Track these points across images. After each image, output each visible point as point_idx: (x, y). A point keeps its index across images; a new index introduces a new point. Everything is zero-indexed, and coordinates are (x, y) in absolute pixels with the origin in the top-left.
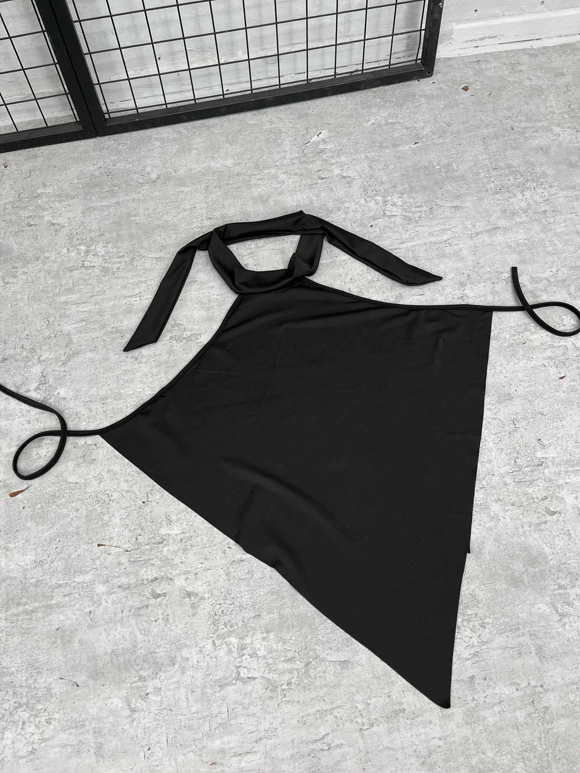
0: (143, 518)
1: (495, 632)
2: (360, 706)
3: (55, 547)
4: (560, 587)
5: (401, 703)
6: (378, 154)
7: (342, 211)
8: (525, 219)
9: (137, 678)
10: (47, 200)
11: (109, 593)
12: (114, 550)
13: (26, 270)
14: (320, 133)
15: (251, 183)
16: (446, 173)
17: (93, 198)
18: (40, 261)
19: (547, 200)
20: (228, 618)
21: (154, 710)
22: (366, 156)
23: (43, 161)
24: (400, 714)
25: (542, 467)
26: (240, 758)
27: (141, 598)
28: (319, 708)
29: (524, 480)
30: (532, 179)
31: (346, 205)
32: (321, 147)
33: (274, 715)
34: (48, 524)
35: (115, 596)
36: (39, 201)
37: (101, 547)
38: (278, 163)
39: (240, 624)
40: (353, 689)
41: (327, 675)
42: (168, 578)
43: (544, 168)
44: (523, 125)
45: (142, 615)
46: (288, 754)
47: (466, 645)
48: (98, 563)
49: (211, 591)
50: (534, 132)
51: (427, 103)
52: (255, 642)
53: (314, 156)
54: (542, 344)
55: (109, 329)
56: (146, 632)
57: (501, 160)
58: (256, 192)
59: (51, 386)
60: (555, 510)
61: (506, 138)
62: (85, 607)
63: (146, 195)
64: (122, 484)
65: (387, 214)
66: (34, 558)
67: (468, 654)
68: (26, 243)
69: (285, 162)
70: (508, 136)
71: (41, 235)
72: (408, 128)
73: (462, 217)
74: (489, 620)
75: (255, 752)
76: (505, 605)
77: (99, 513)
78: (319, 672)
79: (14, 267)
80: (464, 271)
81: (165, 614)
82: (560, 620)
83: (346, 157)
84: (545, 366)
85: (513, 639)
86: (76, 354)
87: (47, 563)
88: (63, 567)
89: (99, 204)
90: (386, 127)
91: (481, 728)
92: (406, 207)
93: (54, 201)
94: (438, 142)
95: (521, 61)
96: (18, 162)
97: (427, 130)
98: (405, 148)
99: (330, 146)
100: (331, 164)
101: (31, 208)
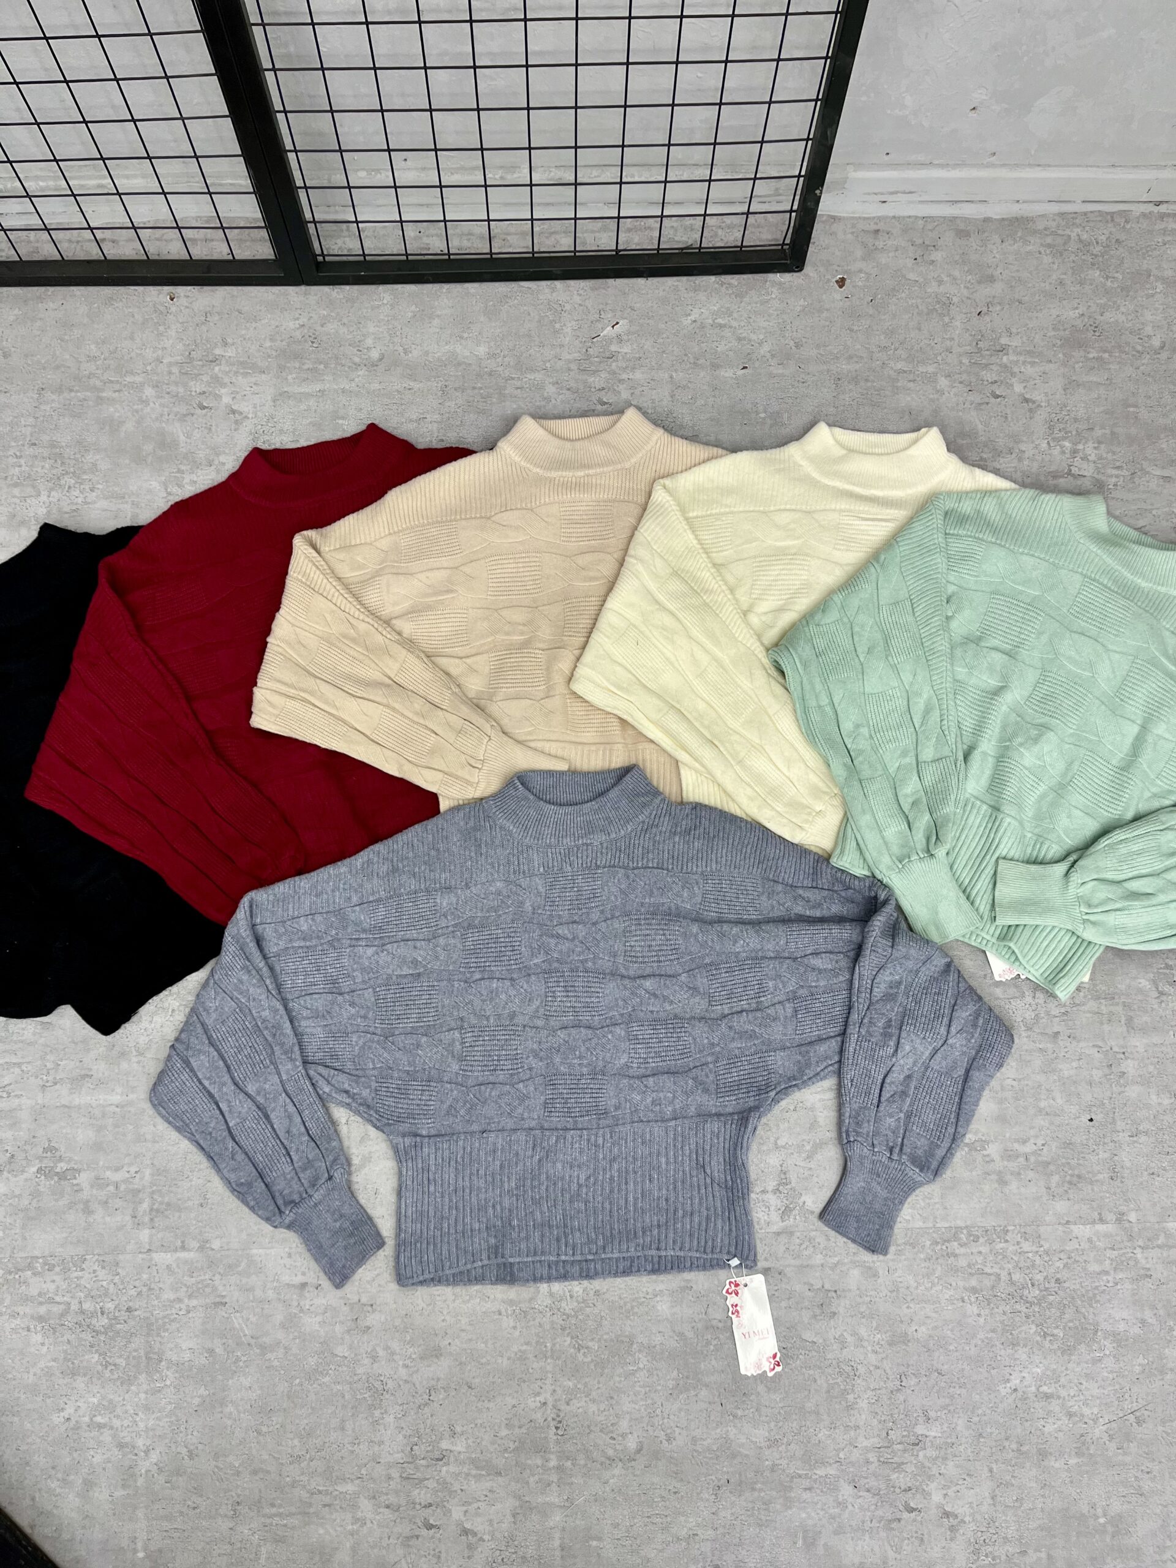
10: (227, 369)
14: (617, 323)
17: (290, 377)
23: (224, 299)
36: (217, 369)
38: (548, 365)
44: (900, 365)
50: (910, 381)
51: (779, 299)
53: (600, 362)
61: (869, 384)
68: (197, 434)
72: (739, 339)
90: (711, 331)
93: (236, 373)
94: (775, 372)
95: (940, 243)
96: (189, 294)
97: (766, 348)
98: (727, 373)
99: (626, 349)
100: (620, 381)
101: (205, 378)
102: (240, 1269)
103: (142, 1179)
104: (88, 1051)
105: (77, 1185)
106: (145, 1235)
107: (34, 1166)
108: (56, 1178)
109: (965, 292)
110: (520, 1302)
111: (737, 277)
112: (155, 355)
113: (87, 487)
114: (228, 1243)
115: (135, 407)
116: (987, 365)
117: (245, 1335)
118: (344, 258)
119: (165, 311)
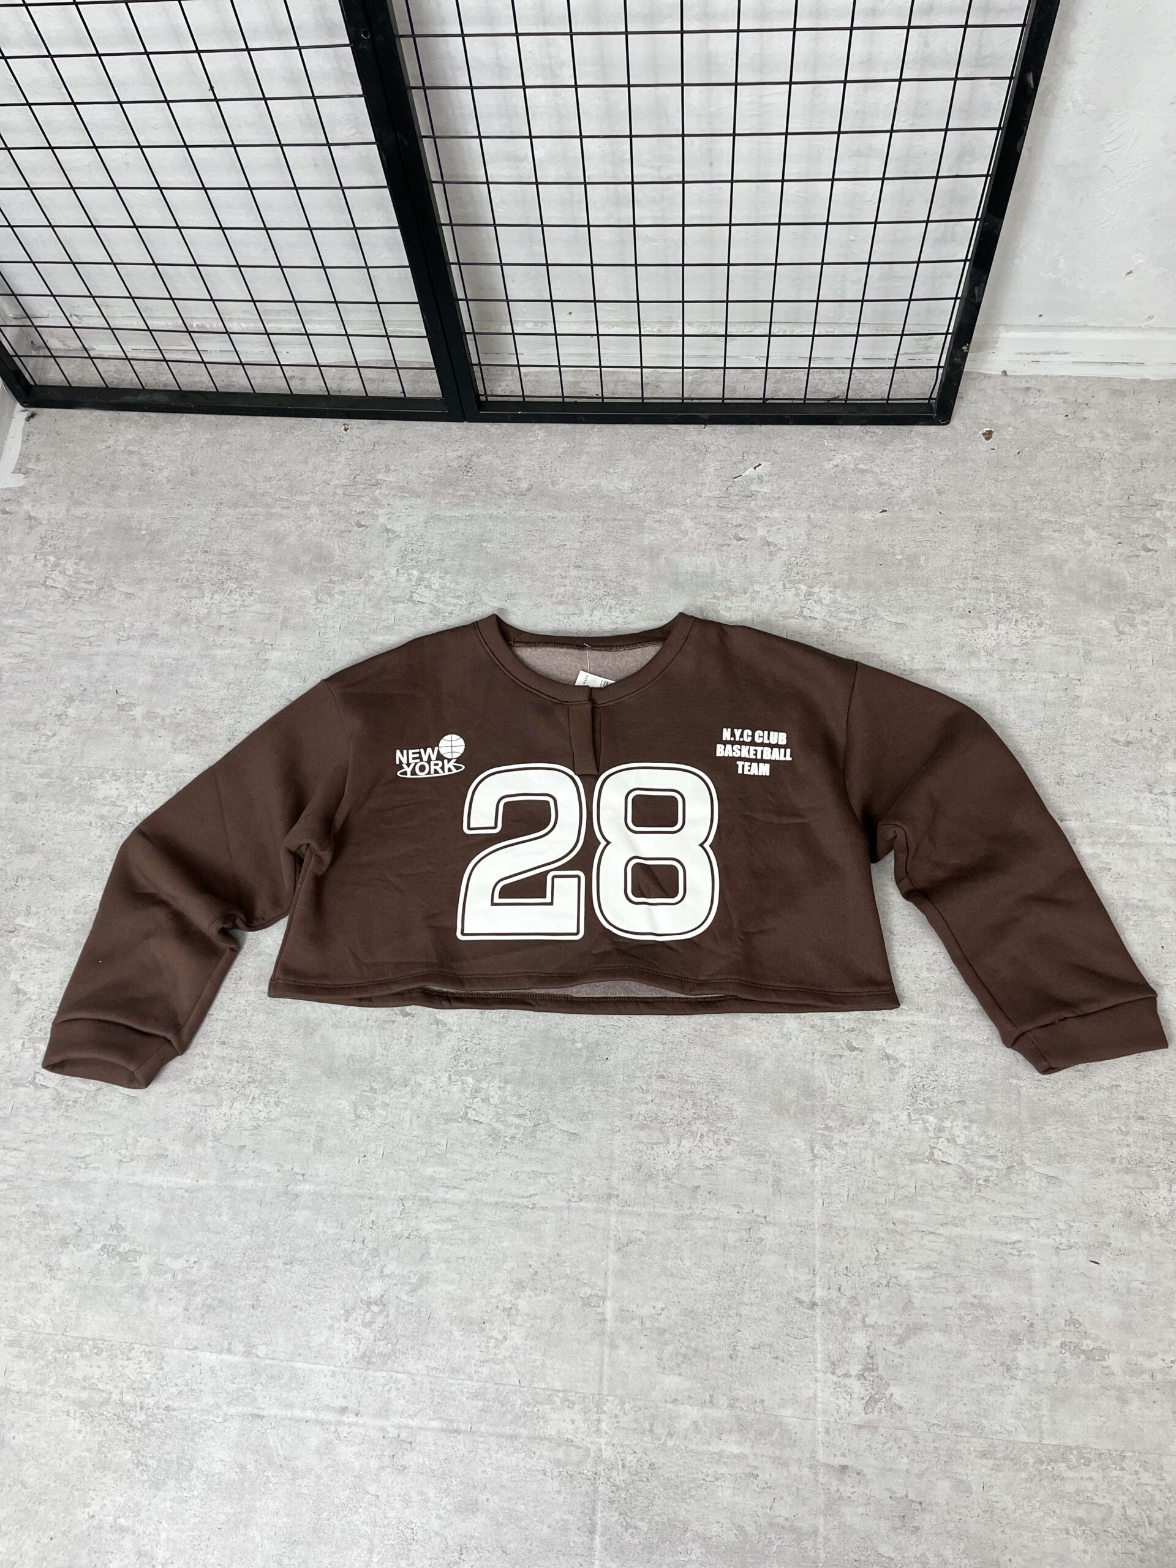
1: (739, 1151)
4: (827, 1128)
5: (616, 1189)
6: (825, 516)
7: (748, 595)
8: (984, 664)
9: (368, 1088)
10: (387, 492)
13: (345, 589)
14: (760, 465)
15: (646, 524)
16: (907, 568)
17: (442, 502)
18: (362, 580)
19: (1026, 644)
20: (470, 1057)
21: (378, 1122)
22: (809, 517)
23: (392, 431)
24: (613, 1199)
26: (446, 1189)
28: (534, 1169)
30: (1020, 607)
31: (757, 587)
32: (754, 487)
33: (491, 1161)
36: (378, 491)
38: (688, 501)
39: (481, 1066)
40: (574, 1162)
41: (552, 1141)
43: (1043, 593)
44: (1044, 516)
46: (494, 1199)
49: (460, 1025)
50: (1055, 531)
51: (924, 449)
52: (490, 1088)
53: (740, 500)
56: (386, 1047)
57: (989, 566)
58: (648, 539)
61: (1012, 532)
63: (508, 512)
65: (805, 613)
68: (351, 549)
69: (700, 500)
70: (1016, 530)
71: (371, 543)
72: (881, 484)
73: (902, 642)
74: (737, 1139)
75: (462, 1189)
76: (759, 1129)
78: (546, 1136)
79: (331, 581)
82: (812, 1160)
83: (781, 512)
89: (448, 514)
90: (852, 476)
91: (687, 1235)
92: (833, 609)
93: (394, 496)
94: (914, 516)
95: (1093, 401)
96: (361, 426)
97: (907, 493)
98: (866, 516)
99: (766, 489)
100: (757, 518)
101: (366, 500)
102: (283, 1381)
103: (199, 1270)
104: (167, 1130)
105: (137, 1268)
106: (194, 1331)
107: (98, 1242)
108: (118, 1258)
109: (1118, 449)
110: (567, 1464)
111: (882, 427)
112: (324, 478)
113: (247, 592)
114: (274, 1352)
115: (300, 523)
116: (1138, 519)
117: (278, 1455)
118: (506, 399)
119: (338, 440)
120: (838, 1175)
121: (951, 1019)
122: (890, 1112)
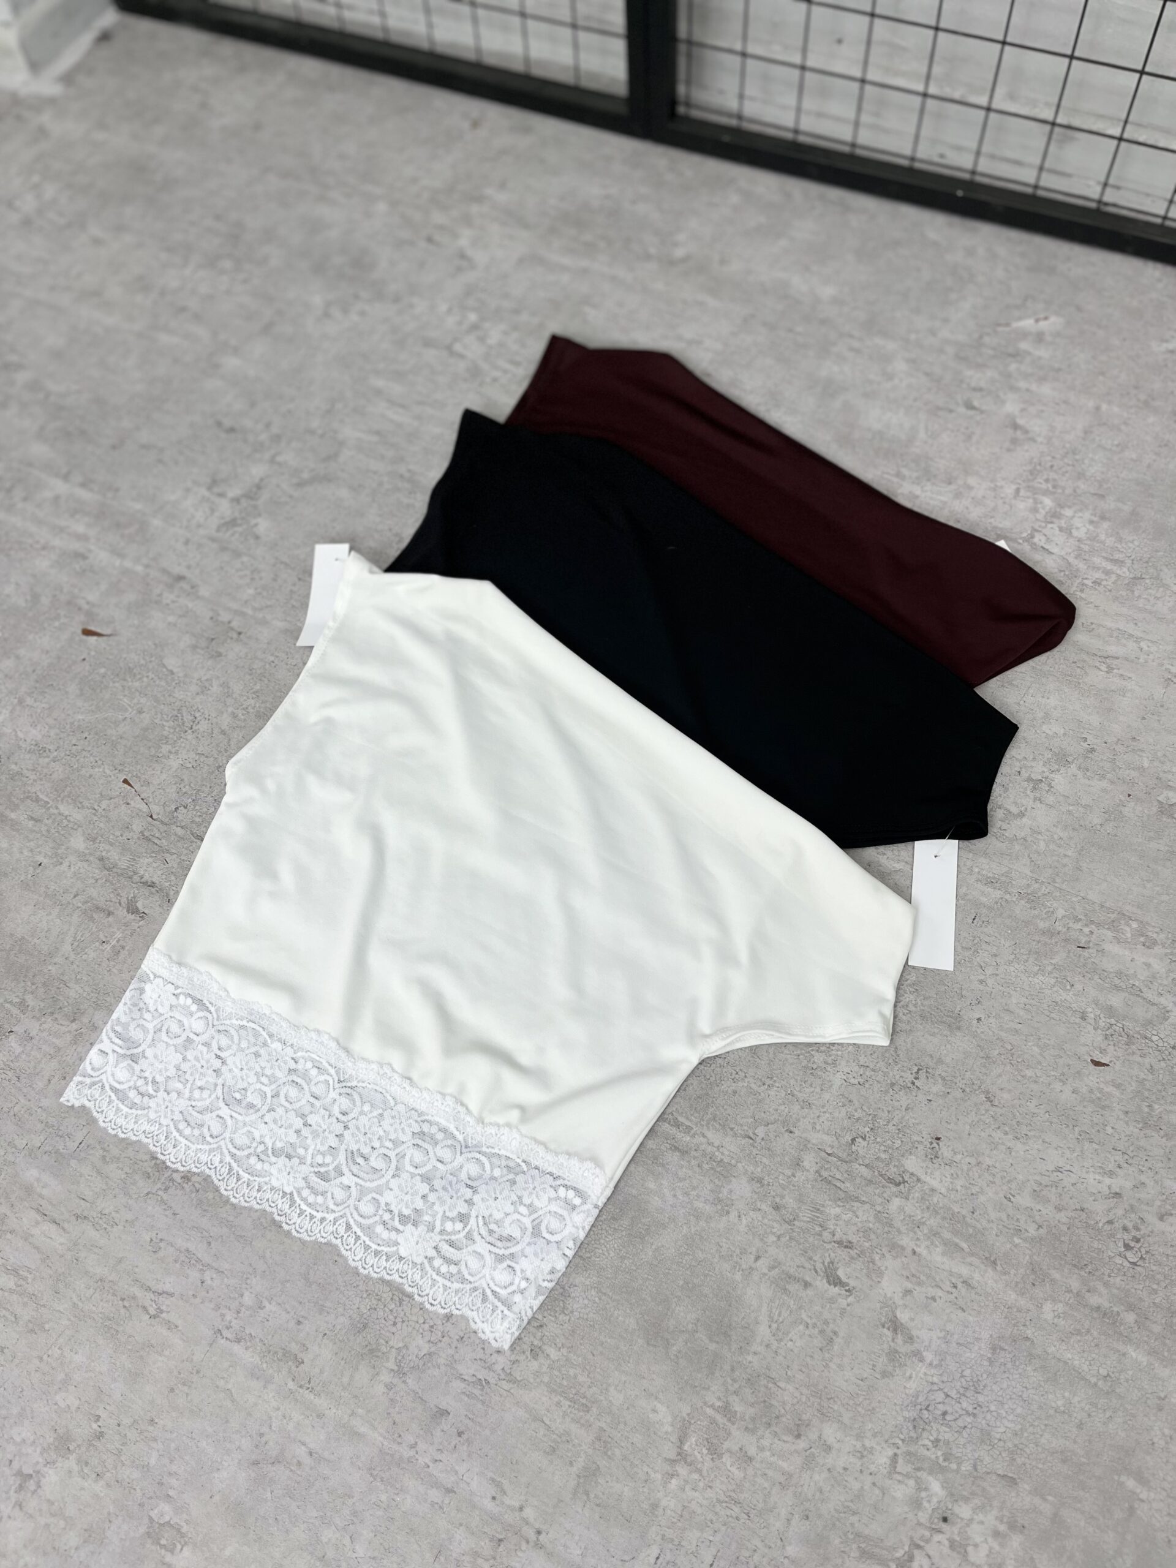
0: (209, 786)
1: (546, 1379)
2: (248, 1299)
3: (74, 742)
4: (726, 1410)
5: (305, 1348)
6: (1125, 415)
7: (955, 487)
9: (17, 1000)
10: (487, 212)
11: (83, 857)
12: (137, 804)
13: (368, 310)
14: (1046, 318)
15: (834, 349)
22: (1098, 408)
24: (290, 1363)
25: (894, 1189)
26: (39, 1218)
27: (112, 895)
28: (192, 1248)
29: (838, 1184)
31: (972, 481)
32: (1024, 346)
33: (131, 1202)
34: (92, 705)
35: (86, 866)
36: (475, 208)
37: (126, 786)
40: (261, 1266)
42: (167, 895)
45: (92, 919)
46: (101, 1271)
47: (482, 1356)
48: (104, 804)
54: (1119, 974)
55: (402, 469)
56: (78, 948)
58: (827, 369)
59: (255, 507)
60: (844, 1279)
62: (40, 853)
63: (640, 279)
64: (225, 715)
65: (1036, 540)
66: (39, 737)
67: (472, 1372)
68: (403, 265)
75: (63, 1229)
76: (601, 1353)
77: (162, 735)
80: (1089, 737)
81: (121, 942)
82: (673, 1462)
83: (1054, 389)
84: (1083, 1018)
85: (564, 1417)
86: (327, 479)
87: (48, 757)
88: (61, 777)
91: (384, 1497)
92: (1086, 548)
93: (495, 218)
99: (1043, 353)
100: (1012, 388)
115: (355, 217)
119: (457, 136)
120: (710, 1516)
121: (1048, 1307)
122: (859, 1437)
